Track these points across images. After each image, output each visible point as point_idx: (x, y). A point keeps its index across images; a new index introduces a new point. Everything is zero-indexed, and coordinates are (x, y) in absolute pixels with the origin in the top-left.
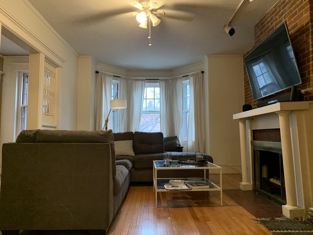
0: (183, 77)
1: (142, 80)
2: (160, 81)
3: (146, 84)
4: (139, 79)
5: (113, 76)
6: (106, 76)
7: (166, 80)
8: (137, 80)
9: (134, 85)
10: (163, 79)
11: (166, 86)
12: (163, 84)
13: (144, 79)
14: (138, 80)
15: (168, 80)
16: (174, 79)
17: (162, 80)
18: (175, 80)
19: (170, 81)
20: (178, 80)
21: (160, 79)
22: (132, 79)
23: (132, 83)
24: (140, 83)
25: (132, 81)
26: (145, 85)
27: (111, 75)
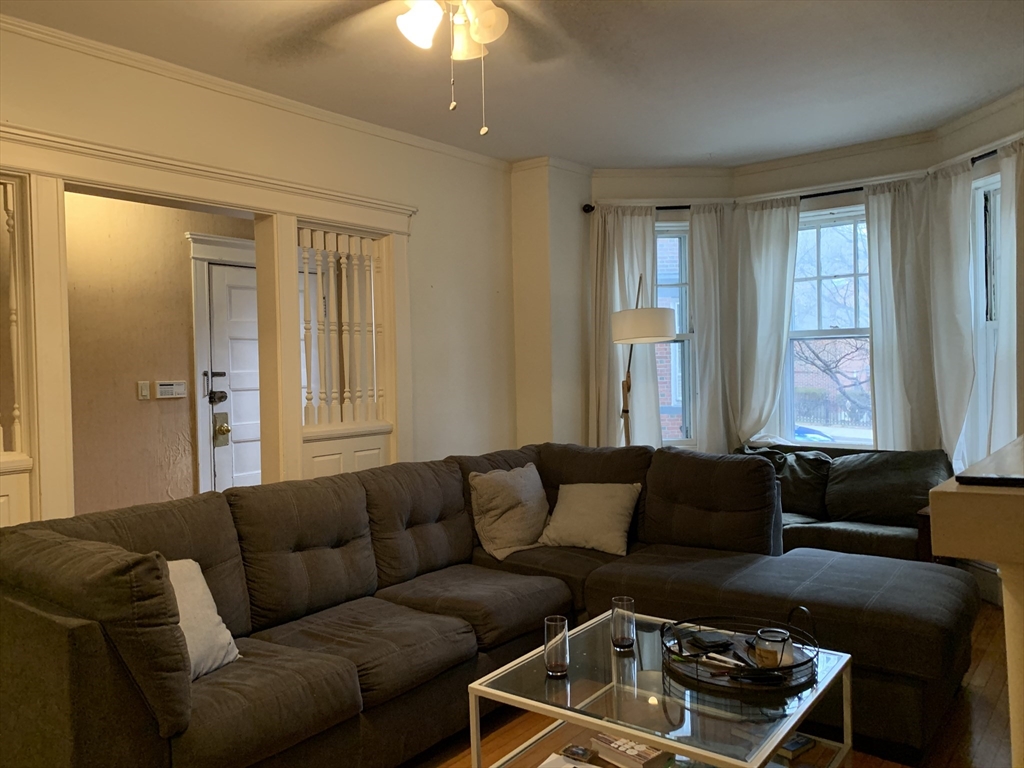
0: (974, 160)
1: (787, 203)
2: (867, 196)
3: (801, 215)
4: (772, 201)
5: (658, 208)
6: (624, 214)
7: (894, 188)
8: (763, 206)
9: (753, 229)
10: (882, 185)
11: (897, 214)
12: (883, 204)
13: (795, 198)
14: (769, 205)
15: (906, 183)
16: (936, 178)
17: (876, 190)
18: (941, 179)
19: (915, 190)
20: (953, 178)
21: (869, 186)
22: (746, 206)
23: (746, 218)
24: (777, 216)
25: (746, 213)
26: (800, 220)
27: (647, 208)
